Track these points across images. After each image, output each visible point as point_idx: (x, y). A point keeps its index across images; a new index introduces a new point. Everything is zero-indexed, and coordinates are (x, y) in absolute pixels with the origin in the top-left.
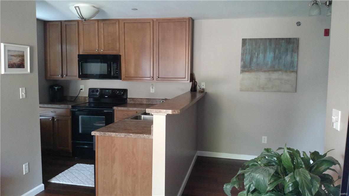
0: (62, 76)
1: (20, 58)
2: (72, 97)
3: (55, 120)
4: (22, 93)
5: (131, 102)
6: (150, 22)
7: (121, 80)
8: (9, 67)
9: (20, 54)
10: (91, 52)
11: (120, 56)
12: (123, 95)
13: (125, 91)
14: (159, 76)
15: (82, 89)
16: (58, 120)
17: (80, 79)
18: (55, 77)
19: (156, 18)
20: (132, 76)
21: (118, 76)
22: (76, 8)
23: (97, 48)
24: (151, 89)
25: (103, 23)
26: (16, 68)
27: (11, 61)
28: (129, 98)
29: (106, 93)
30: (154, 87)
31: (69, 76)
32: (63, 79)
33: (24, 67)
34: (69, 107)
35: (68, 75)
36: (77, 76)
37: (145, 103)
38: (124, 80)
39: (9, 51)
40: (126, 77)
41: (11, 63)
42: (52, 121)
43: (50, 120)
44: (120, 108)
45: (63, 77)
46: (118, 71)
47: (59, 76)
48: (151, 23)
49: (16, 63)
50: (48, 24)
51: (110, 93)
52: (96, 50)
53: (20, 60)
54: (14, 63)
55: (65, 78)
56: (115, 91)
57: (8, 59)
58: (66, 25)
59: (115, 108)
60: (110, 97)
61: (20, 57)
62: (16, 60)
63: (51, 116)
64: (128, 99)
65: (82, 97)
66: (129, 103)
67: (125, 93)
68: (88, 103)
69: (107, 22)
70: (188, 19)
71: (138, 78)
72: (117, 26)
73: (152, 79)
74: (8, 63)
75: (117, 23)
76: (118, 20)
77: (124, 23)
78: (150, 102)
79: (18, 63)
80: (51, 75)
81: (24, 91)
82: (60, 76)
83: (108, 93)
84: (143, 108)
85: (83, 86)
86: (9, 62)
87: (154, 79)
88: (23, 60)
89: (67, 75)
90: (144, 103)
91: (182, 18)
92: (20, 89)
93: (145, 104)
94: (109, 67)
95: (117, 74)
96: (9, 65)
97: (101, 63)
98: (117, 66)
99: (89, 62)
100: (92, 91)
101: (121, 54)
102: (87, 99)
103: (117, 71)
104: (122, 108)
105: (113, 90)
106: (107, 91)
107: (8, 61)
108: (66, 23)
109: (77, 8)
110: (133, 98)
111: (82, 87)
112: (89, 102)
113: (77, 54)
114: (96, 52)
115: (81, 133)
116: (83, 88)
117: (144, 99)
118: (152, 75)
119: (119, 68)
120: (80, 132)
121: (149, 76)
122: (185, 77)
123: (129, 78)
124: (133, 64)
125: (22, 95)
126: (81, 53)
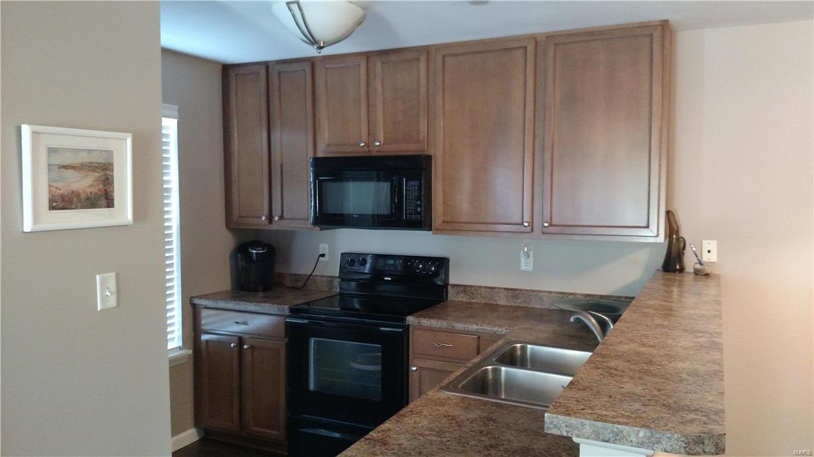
0: (270, 218)
1: (96, 174)
2: (297, 277)
3: (245, 347)
4: (103, 291)
5: (460, 299)
6: (526, 48)
7: (431, 230)
8: (52, 208)
9: (94, 160)
10: (348, 151)
11: (429, 159)
12: (436, 274)
13: (442, 263)
14: (551, 219)
15: (323, 255)
16: (252, 348)
17: (318, 228)
18: (251, 220)
19: (545, 31)
20: (465, 219)
21: (420, 221)
22: (292, 6)
23: (364, 138)
24: (523, 260)
25: (383, 63)
26: (83, 207)
27: (60, 185)
28: (454, 286)
29: (387, 268)
30: (531, 253)
31: (286, 219)
32: (274, 227)
33: (110, 203)
34: (284, 309)
35: (286, 215)
36: (307, 220)
37: (502, 302)
38: (439, 231)
39: (52, 151)
40: (448, 222)
41: (61, 192)
42: (236, 348)
43: (232, 345)
44: (425, 322)
45: (274, 222)
46: (420, 206)
47: (261, 218)
48: (530, 49)
49: (81, 191)
50: (232, 74)
51: (399, 267)
52: (361, 141)
53: (95, 181)
54: (73, 192)
55: (277, 225)
56: (412, 263)
57: (50, 180)
58: (279, 73)
59: (410, 320)
60: (397, 280)
61: (94, 171)
62: (84, 183)
63: (237, 334)
64: (449, 287)
65: (322, 276)
66: (454, 299)
67: (442, 271)
68: (338, 296)
69: (393, 58)
70: (659, 29)
71: (484, 227)
72: (422, 66)
73: (529, 229)
74: (50, 192)
75: (423, 58)
76: (426, 50)
77: (444, 56)
78: (520, 300)
79: (89, 190)
80: (240, 216)
81: (112, 284)
82: (263, 218)
83: (392, 268)
84: (500, 326)
85: (327, 246)
86: (54, 189)
87: (534, 229)
88: (108, 181)
89: (281, 217)
90: (499, 303)
91: (637, 25)
92: (97, 276)
93: (504, 306)
94: (396, 191)
95: (420, 213)
96: (51, 201)
97: (379, 180)
98: (420, 187)
99: (347, 180)
100: (351, 261)
101: (431, 152)
102: (337, 282)
103: (418, 206)
104: (434, 323)
105: (408, 259)
106: (391, 262)
107: (50, 186)
108: (279, 68)
109: (295, 7)
110: (466, 286)
111: (323, 248)
112: (340, 294)
113: (311, 155)
114: (361, 150)
115: (313, 391)
116: (326, 252)
117: (501, 289)
118: (527, 217)
119: (425, 196)
120: (312, 386)
121: (518, 220)
122: (645, 225)
123: (453, 226)
124: (466, 183)
125: (104, 298)
126: (320, 155)
